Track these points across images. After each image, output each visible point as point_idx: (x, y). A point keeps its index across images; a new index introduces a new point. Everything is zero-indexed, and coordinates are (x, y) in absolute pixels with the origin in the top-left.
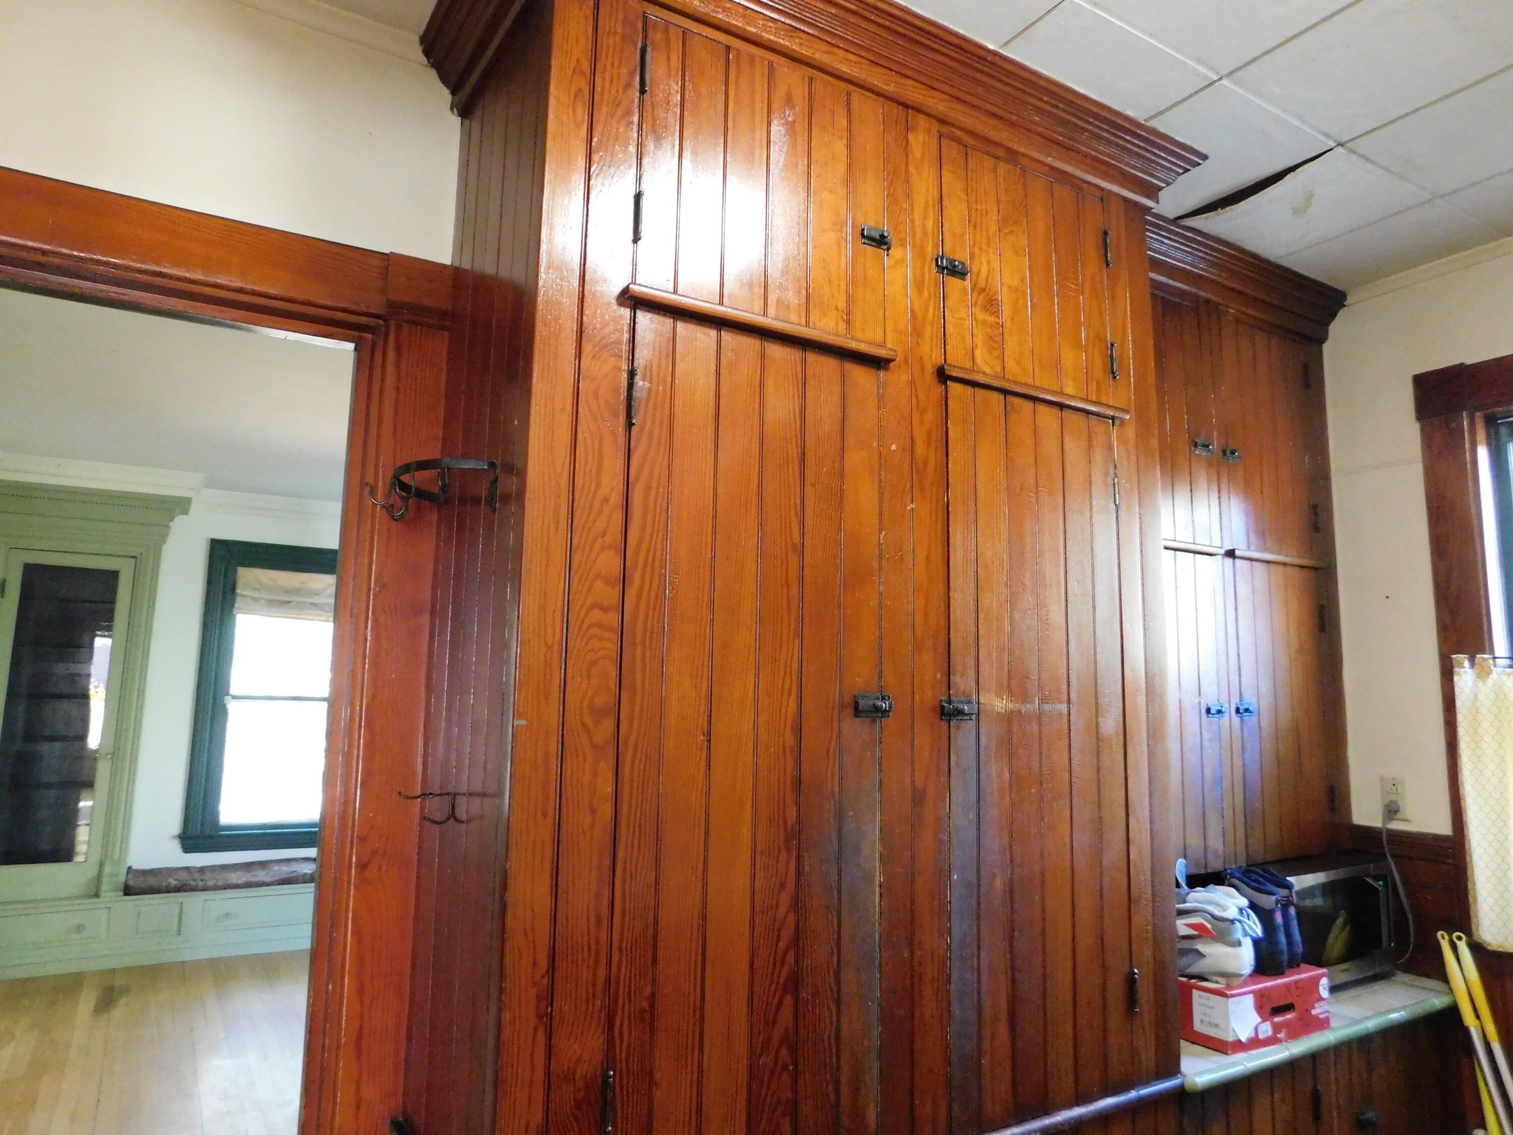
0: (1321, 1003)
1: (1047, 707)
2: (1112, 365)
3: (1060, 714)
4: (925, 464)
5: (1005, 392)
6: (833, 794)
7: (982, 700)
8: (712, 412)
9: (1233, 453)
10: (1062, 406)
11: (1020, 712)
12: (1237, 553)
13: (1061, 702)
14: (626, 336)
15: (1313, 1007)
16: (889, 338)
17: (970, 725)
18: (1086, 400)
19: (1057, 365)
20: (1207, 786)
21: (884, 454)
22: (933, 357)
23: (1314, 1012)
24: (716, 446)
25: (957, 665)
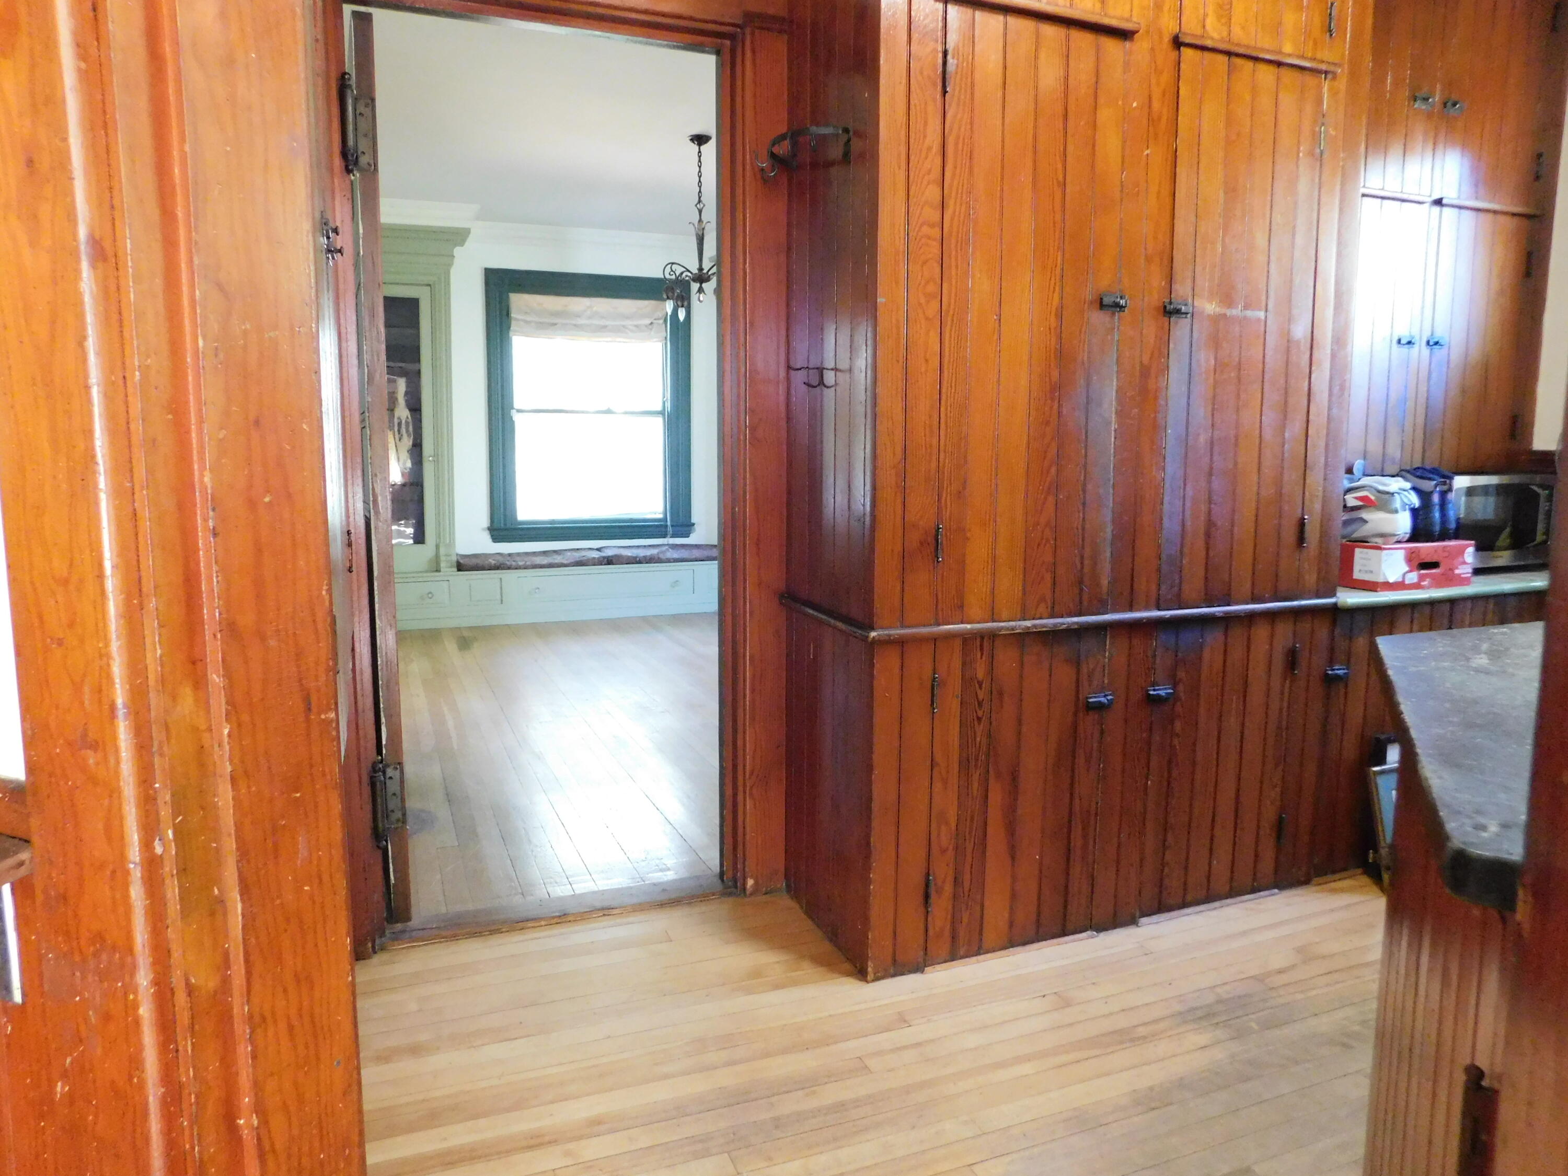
0: (1465, 566)
1: (1249, 313)
2: (1330, 23)
3: (1259, 320)
4: (1159, 119)
5: (1229, 54)
6: (1083, 363)
7: (1196, 304)
8: (1000, 81)
9: (1454, 105)
10: (1279, 64)
11: (1225, 315)
12: (1444, 201)
13: (1260, 310)
14: (940, 24)
15: (1457, 568)
16: (1135, 13)
17: (1188, 320)
18: (1302, 57)
19: (1276, 28)
20: (1390, 405)
21: (1127, 110)
22: (1169, 26)
23: (1457, 572)
24: (1004, 107)
25: (1178, 276)
